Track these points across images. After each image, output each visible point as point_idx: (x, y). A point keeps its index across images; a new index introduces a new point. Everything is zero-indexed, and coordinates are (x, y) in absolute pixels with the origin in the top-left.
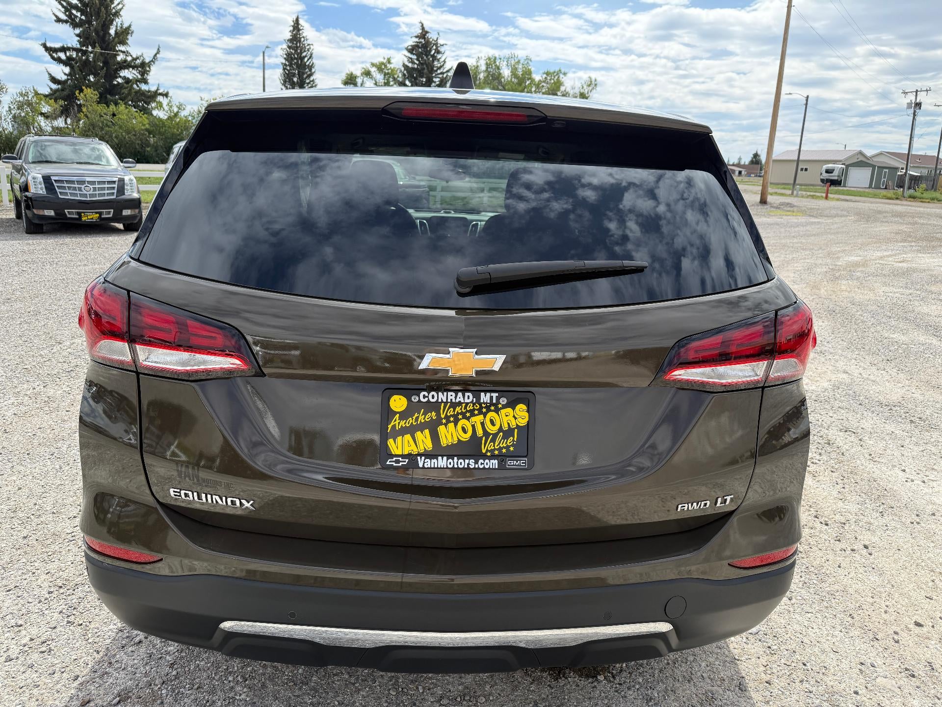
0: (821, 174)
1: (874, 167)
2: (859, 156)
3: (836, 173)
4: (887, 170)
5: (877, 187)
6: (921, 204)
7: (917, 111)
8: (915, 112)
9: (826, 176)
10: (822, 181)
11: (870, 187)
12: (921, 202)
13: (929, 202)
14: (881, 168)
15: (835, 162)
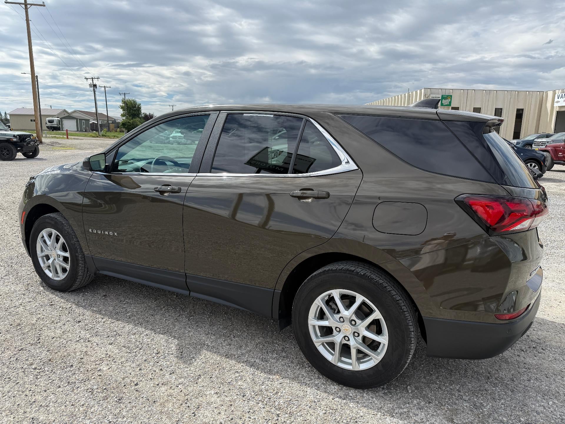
0: (46, 123)
1: (77, 119)
2: (65, 113)
3: (55, 123)
4: (84, 121)
5: (81, 131)
6: (109, 139)
7: (95, 89)
8: (94, 90)
9: (49, 124)
10: (48, 127)
11: (78, 131)
12: (110, 138)
13: (113, 138)
14: (81, 120)
15: (52, 116)
